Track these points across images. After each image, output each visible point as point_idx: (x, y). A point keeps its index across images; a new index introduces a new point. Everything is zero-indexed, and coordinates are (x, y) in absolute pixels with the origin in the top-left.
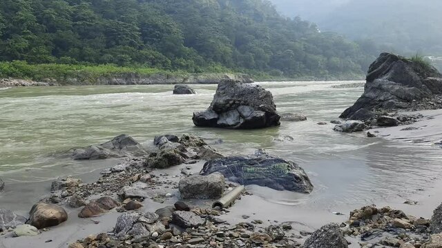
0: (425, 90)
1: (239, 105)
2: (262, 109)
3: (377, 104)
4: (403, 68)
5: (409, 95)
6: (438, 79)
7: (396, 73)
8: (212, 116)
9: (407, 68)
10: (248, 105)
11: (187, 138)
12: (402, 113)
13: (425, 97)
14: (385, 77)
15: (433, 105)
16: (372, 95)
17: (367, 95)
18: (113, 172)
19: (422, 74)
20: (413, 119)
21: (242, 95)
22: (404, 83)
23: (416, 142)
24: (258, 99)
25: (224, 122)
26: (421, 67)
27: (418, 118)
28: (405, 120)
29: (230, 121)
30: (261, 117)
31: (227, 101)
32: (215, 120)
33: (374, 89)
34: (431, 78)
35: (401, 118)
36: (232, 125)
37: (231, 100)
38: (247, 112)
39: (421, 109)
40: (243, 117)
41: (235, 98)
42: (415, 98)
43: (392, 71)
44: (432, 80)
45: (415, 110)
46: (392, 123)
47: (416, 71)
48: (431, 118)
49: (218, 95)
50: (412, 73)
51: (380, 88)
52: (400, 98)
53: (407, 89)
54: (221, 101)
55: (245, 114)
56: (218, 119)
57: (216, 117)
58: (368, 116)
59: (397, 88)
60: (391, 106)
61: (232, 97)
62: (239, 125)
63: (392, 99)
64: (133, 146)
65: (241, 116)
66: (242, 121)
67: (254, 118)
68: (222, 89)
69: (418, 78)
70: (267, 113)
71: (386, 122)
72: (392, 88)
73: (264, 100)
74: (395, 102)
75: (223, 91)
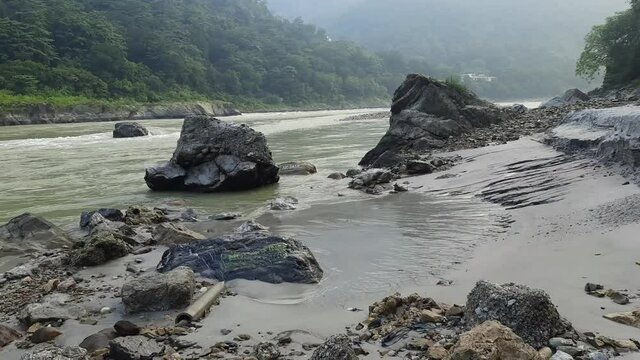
0: (464, 123)
1: (217, 154)
2: (251, 159)
3: (406, 144)
4: (435, 94)
5: (444, 130)
6: (478, 108)
7: (427, 101)
8: (175, 174)
9: (441, 94)
10: (230, 154)
11: (136, 212)
12: (437, 155)
13: (464, 132)
14: (414, 108)
15: (473, 142)
16: (399, 131)
17: (393, 132)
18: (9, 279)
19: (459, 102)
20: (450, 163)
21: (222, 139)
22: (438, 114)
23: (454, 194)
24: (245, 143)
25: (196, 182)
26: (457, 93)
27: (456, 160)
28: (441, 164)
29: (204, 179)
30: (251, 171)
31: (199, 150)
32: (180, 179)
33: (401, 124)
34: (470, 107)
35: (436, 163)
36: (212, 185)
37: (203, 147)
38: (229, 164)
39: (459, 149)
40: (225, 172)
41: (211, 145)
42: (452, 134)
43: (422, 99)
44: (470, 109)
45: (453, 150)
46: (425, 170)
47: (451, 97)
48: (471, 160)
49: (183, 140)
50: (448, 101)
51: (408, 122)
52: (434, 135)
53: (441, 121)
54: (189, 150)
55: (226, 167)
56: (185, 177)
57: (182, 174)
58: (395, 162)
59: (429, 121)
60: (425, 147)
61: (206, 143)
62: (218, 185)
63: (424, 136)
64: (44, 232)
65: (221, 171)
66: (222, 178)
67: (241, 173)
68: (190, 132)
69: (454, 108)
70: (259, 165)
71: (418, 168)
72: (423, 122)
73: (253, 146)
74: (429, 140)
75: (190, 135)
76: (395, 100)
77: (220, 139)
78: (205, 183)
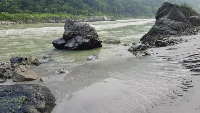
0: (189, 24)
1: (76, 35)
2: (88, 38)
3: (160, 32)
4: (176, 11)
5: (179, 27)
6: (197, 17)
7: (171, 14)
8: (63, 42)
9: (178, 11)
10: (81, 35)
12: (172, 38)
13: (188, 28)
14: (166, 17)
15: (191, 32)
16: (157, 27)
19: (187, 14)
20: (176, 42)
21: (78, 29)
22: (176, 20)
24: (86, 31)
25: (68, 46)
26: (187, 10)
27: (180, 41)
28: (172, 43)
29: (70, 45)
30: (87, 43)
31: (70, 33)
32: (63, 44)
33: (159, 24)
34: (192, 16)
35: (170, 42)
36: (72, 48)
38: (80, 39)
39: (184, 35)
40: (78, 43)
41: (74, 31)
42: (182, 28)
43: (170, 13)
45: (180, 36)
46: (163, 45)
47: (183, 12)
48: (186, 41)
50: (181, 14)
51: (162, 23)
52: (173, 29)
53: (177, 23)
54: (66, 33)
55: (78, 41)
56: (65, 43)
58: (152, 40)
59: (171, 23)
60: (168, 34)
61: (72, 30)
62: (75, 47)
63: (168, 29)
65: (76, 42)
66: (77, 45)
67: (83, 43)
69: (185, 17)
70: (91, 40)
71: (160, 44)
72: (168, 23)
73: (89, 32)
74: (170, 31)
75: (67, 27)
76: (157, 14)
77: (77, 29)
78: (71, 47)
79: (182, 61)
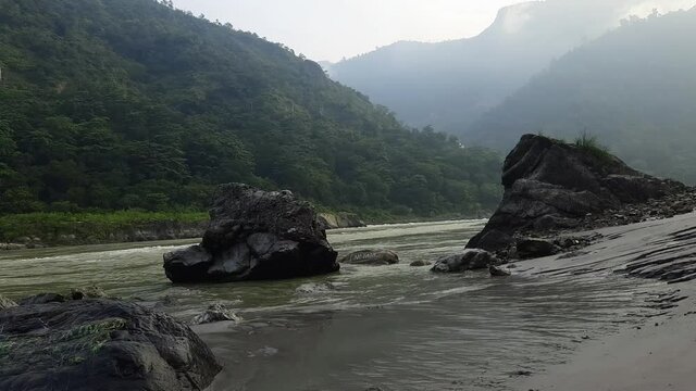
0: (608, 197)
1: (250, 233)
2: (292, 237)
3: (523, 224)
4: (561, 158)
5: (579, 206)
6: (627, 177)
7: (550, 168)
9: (570, 158)
10: (266, 231)
12: (564, 235)
13: (608, 208)
14: (535, 175)
15: (622, 218)
16: (512, 207)
17: (504, 209)
19: (598, 170)
20: (586, 242)
21: (256, 212)
22: (568, 185)
23: (577, 273)
24: (285, 217)
25: (220, 268)
26: (594, 157)
27: (593, 239)
28: (569, 243)
29: (230, 265)
30: (289, 252)
32: (203, 266)
33: (514, 198)
34: (615, 176)
35: (562, 242)
36: (234, 273)
37: (234, 224)
38: (263, 244)
39: (600, 227)
40: (256, 255)
41: (242, 220)
42: (591, 210)
43: (544, 165)
44: (617, 179)
45: (590, 228)
46: (544, 251)
47: (585, 163)
48: (615, 237)
50: (580, 167)
51: (525, 195)
52: (563, 212)
53: (573, 194)
54: (216, 227)
55: (258, 249)
56: (211, 263)
57: (207, 260)
58: (506, 244)
59: (555, 192)
60: (547, 226)
61: (237, 217)
62: (247, 273)
63: (548, 213)
65: (252, 254)
66: (253, 264)
67: (275, 254)
68: (220, 204)
69: (592, 177)
70: (302, 244)
71: (533, 249)
72: (546, 194)
73: (297, 219)
74: (556, 217)
75: (220, 208)
76: (505, 169)
77: (256, 209)
78: (231, 271)
79: (624, 267)
